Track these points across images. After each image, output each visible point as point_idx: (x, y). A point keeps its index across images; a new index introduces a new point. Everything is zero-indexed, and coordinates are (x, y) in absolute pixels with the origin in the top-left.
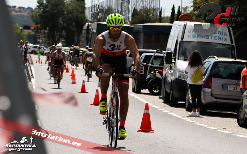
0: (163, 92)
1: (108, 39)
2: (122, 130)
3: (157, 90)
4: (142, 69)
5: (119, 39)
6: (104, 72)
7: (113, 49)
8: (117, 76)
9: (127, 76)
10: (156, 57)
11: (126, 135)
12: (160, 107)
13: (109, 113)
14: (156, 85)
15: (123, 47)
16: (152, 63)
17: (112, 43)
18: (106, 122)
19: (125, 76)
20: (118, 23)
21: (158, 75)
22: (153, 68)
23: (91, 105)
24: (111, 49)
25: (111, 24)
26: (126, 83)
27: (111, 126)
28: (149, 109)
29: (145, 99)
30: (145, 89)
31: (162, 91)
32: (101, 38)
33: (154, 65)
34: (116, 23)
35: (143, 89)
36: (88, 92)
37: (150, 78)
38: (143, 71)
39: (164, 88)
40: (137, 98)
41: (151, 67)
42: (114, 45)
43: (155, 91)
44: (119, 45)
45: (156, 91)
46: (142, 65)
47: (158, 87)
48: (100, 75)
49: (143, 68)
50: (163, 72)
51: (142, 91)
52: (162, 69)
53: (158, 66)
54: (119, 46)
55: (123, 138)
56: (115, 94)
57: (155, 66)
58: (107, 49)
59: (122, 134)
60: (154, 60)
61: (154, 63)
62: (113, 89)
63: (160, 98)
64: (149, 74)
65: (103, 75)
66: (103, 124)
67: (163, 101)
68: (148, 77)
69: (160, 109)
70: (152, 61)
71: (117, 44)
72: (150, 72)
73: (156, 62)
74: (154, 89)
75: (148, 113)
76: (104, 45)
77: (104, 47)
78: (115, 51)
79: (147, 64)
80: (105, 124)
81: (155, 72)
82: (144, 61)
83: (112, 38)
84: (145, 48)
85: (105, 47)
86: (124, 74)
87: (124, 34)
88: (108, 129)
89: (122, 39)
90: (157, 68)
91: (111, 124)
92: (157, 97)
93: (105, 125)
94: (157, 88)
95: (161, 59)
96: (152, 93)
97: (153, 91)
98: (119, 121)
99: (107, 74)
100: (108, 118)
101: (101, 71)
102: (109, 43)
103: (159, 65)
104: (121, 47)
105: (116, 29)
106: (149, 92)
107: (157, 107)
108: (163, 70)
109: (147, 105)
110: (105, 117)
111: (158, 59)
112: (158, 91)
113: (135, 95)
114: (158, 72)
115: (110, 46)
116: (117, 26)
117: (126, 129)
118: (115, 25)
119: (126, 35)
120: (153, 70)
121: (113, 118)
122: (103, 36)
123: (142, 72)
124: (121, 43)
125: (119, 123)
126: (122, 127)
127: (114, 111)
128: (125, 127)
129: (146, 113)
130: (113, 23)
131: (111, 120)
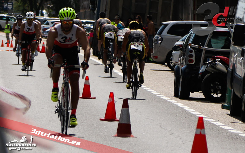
0: (230, 96)
1: (60, 32)
2: (73, 118)
3: (218, 92)
4: (191, 56)
5: (71, 32)
6: (55, 64)
7: (65, 41)
8: (68, 67)
9: (77, 67)
10: (216, 35)
11: (76, 123)
12: (225, 123)
13: (61, 102)
14: (217, 85)
15: (75, 39)
16: (209, 45)
17: (64, 35)
18: (57, 111)
19: (75, 67)
20: (70, 17)
21: (220, 66)
22: (211, 54)
23: (101, 120)
24: (63, 41)
25: (63, 17)
26: (77, 73)
27: (62, 114)
28: (205, 127)
29: (197, 109)
30: (198, 91)
31: (227, 95)
32: (54, 31)
33: (213, 48)
34: (67, 16)
35: (193, 92)
36: (95, 98)
37: (206, 72)
38: (193, 58)
39: (230, 89)
40: (182, 108)
41: (207, 52)
42: (66, 38)
43: (215, 96)
44: (70, 37)
45: (217, 94)
46: (192, 49)
47: (220, 87)
48: (52, 66)
49: (193, 54)
50: (229, 61)
51: (192, 95)
52: (228, 54)
53: (220, 50)
54: (71, 39)
55: (74, 126)
56: (66, 84)
57: (215, 49)
58: (59, 41)
59: (73, 122)
60: (212, 40)
61: (213, 45)
62: (65, 79)
63: (224, 107)
64: (204, 64)
65: (55, 66)
66: (55, 113)
67: (229, 112)
68: (203, 69)
69: (223, 127)
70: (210, 41)
71: (68, 36)
72: (206, 60)
73: (217, 43)
74: (212, 90)
75: (202, 133)
76: (57, 37)
77: (56, 39)
78: (67, 43)
79: (200, 46)
80: (57, 112)
81: (214, 61)
82: (193, 42)
83: (64, 31)
84: (196, 18)
85: (58, 40)
86: (75, 65)
87: (76, 26)
88: (59, 118)
89: (73, 32)
90: (218, 53)
91: (62, 113)
92: (219, 105)
93: (57, 114)
94: (219, 90)
95: (226, 37)
96: (209, 99)
97: (212, 94)
98: (70, 109)
99: (59, 65)
100: (60, 107)
101: (53, 62)
102: (61, 35)
103: (222, 48)
104: (73, 39)
105: (67, 22)
106: (203, 97)
107: (219, 124)
108: (228, 57)
109: (201, 120)
110: (57, 106)
111: (220, 37)
112: (219, 95)
113: (178, 102)
114: (219, 61)
115: (62, 38)
116: (69, 19)
117: (77, 117)
118: (67, 18)
119: (78, 28)
120: (211, 57)
121: (64, 107)
122: (55, 29)
123: (192, 61)
124: (73, 35)
125: (70, 112)
126: (73, 115)
127: (65, 100)
128: (76, 115)
129: (198, 133)
130: (65, 17)
131: (62, 109)
